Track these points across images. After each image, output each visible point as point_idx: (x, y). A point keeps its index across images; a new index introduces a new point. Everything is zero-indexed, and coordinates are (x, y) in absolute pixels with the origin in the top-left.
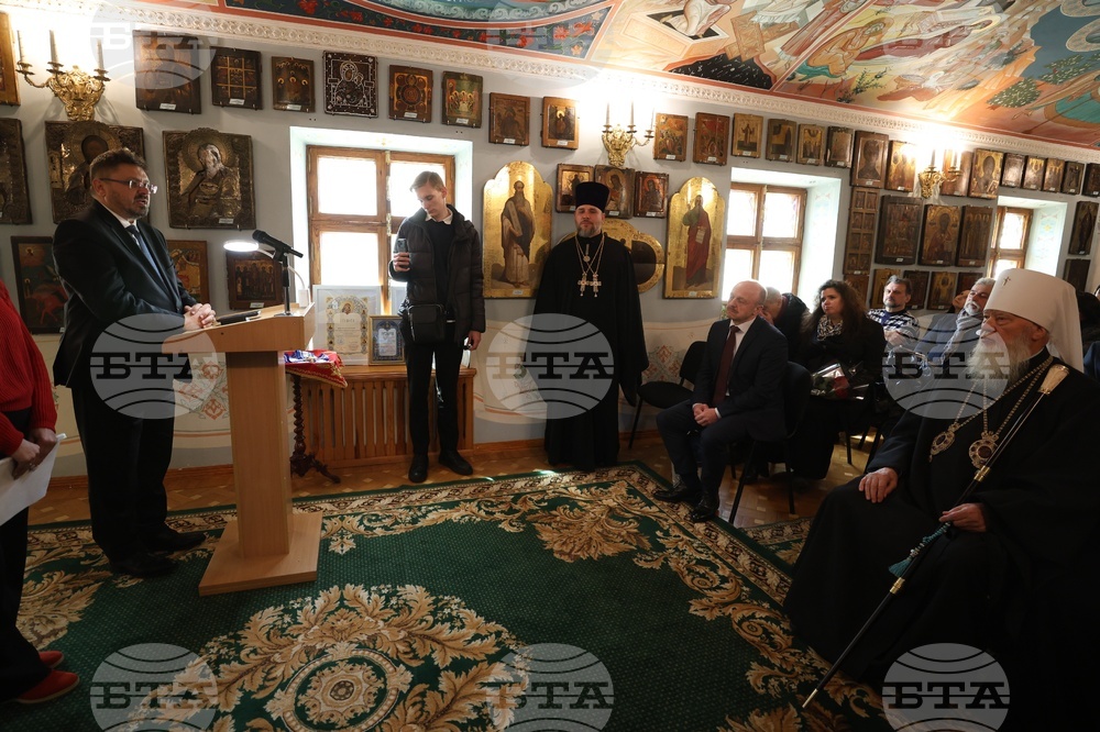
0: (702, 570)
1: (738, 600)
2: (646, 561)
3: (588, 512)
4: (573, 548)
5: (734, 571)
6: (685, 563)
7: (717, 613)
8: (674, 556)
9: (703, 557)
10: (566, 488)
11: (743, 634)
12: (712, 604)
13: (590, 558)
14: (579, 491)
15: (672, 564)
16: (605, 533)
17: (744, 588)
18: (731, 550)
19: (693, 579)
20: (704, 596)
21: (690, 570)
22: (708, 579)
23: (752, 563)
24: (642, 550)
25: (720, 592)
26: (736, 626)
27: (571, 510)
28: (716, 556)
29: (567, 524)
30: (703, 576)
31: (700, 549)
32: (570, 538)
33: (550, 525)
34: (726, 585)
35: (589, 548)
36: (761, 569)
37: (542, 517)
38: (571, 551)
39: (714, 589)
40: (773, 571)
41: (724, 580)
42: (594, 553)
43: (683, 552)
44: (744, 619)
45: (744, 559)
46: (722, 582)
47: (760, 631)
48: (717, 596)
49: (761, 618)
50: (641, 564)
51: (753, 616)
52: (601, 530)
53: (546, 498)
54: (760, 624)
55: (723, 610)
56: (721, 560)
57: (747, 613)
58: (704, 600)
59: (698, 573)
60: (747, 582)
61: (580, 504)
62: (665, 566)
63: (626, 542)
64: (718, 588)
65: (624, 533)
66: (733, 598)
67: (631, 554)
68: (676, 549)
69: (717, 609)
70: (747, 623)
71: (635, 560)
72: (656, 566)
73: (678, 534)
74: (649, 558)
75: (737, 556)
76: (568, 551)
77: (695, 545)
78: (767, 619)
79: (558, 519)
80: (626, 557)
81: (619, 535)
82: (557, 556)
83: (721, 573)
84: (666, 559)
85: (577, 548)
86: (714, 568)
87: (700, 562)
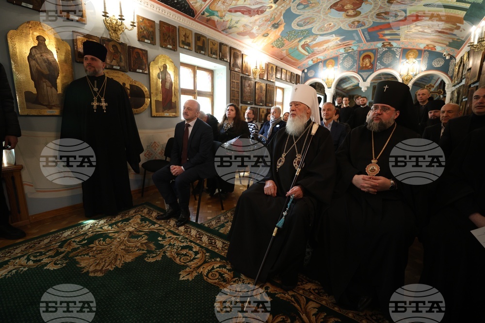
0: (184, 252)
1: (205, 262)
2: (153, 257)
3: (115, 238)
4: (104, 265)
5: (201, 247)
6: (175, 250)
7: (195, 274)
8: (169, 249)
9: (185, 244)
10: (101, 228)
11: (210, 281)
12: (192, 270)
13: (116, 268)
14: (110, 228)
15: (168, 254)
16: (127, 248)
17: (207, 254)
18: (198, 236)
19: (180, 259)
20: (188, 266)
21: (178, 254)
22: (188, 256)
23: (209, 239)
24: (150, 252)
25: (195, 261)
26: (205, 278)
27: (104, 240)
28: (191, 241)
29: (101, 250)
30: (185, 255)
31: (182, 241)
32: (102, 259)
33: (87, 254)
34: (198, 256)
35: (116, 261)
36: (213, 241)
37: (82, 251)
38: (103, 267)
39: (192, 260)
40: (219, 240)
41: (196, 253)
42: (119, 264)
43: (174, 245)
44: (209, 272)
45: (205, 239)
46: (196, 255)
47: (218, 274)
48: (194, 264)
49: (217, 268)
50: (151, 260)
51: (213, 268)
52: (124, 247)
53: (86, 237)
54: (217, 272)
55: (198, 271)
56: (194, 243)
57: (210, 268)
58: (188, 269)
59: (183, 254)
60: (208, 250)
61: (110, 235)
62: (164, 257)
63: (141, 250)
64: (194, 259)
65: (139, 244)
66: (202, 262)
67: (144, 255)
68: (170, 245)
69: (195, 272)
70: (211, 273)
71: (146, 259)
72: (159, 258)
73: (170, 236)
74: (155, 255)
75: (201, 238)
76: (100, 268)
77: (180, 239)
78: (220, 267)
79: (94, 249)
80: (140, 259)
81: (136, 247)
82: (91, 275)
83: (194, 250)
84: (164, 252)
85: (107, 264)
86: (191, 248)
87: (183, 248)
